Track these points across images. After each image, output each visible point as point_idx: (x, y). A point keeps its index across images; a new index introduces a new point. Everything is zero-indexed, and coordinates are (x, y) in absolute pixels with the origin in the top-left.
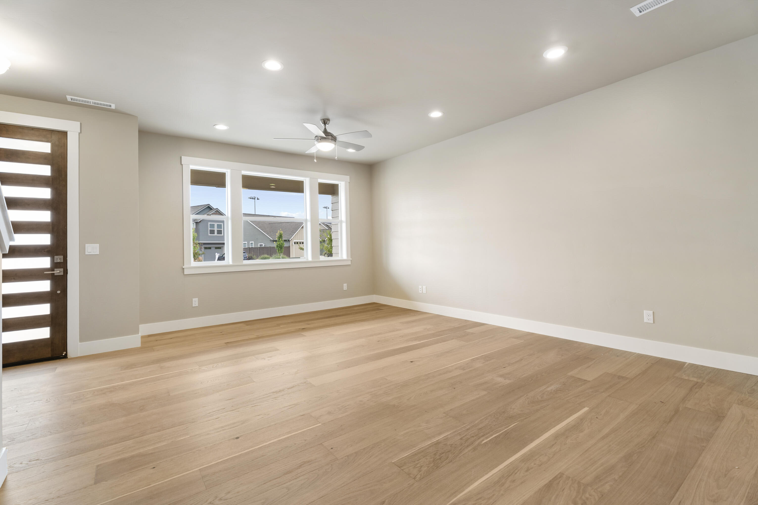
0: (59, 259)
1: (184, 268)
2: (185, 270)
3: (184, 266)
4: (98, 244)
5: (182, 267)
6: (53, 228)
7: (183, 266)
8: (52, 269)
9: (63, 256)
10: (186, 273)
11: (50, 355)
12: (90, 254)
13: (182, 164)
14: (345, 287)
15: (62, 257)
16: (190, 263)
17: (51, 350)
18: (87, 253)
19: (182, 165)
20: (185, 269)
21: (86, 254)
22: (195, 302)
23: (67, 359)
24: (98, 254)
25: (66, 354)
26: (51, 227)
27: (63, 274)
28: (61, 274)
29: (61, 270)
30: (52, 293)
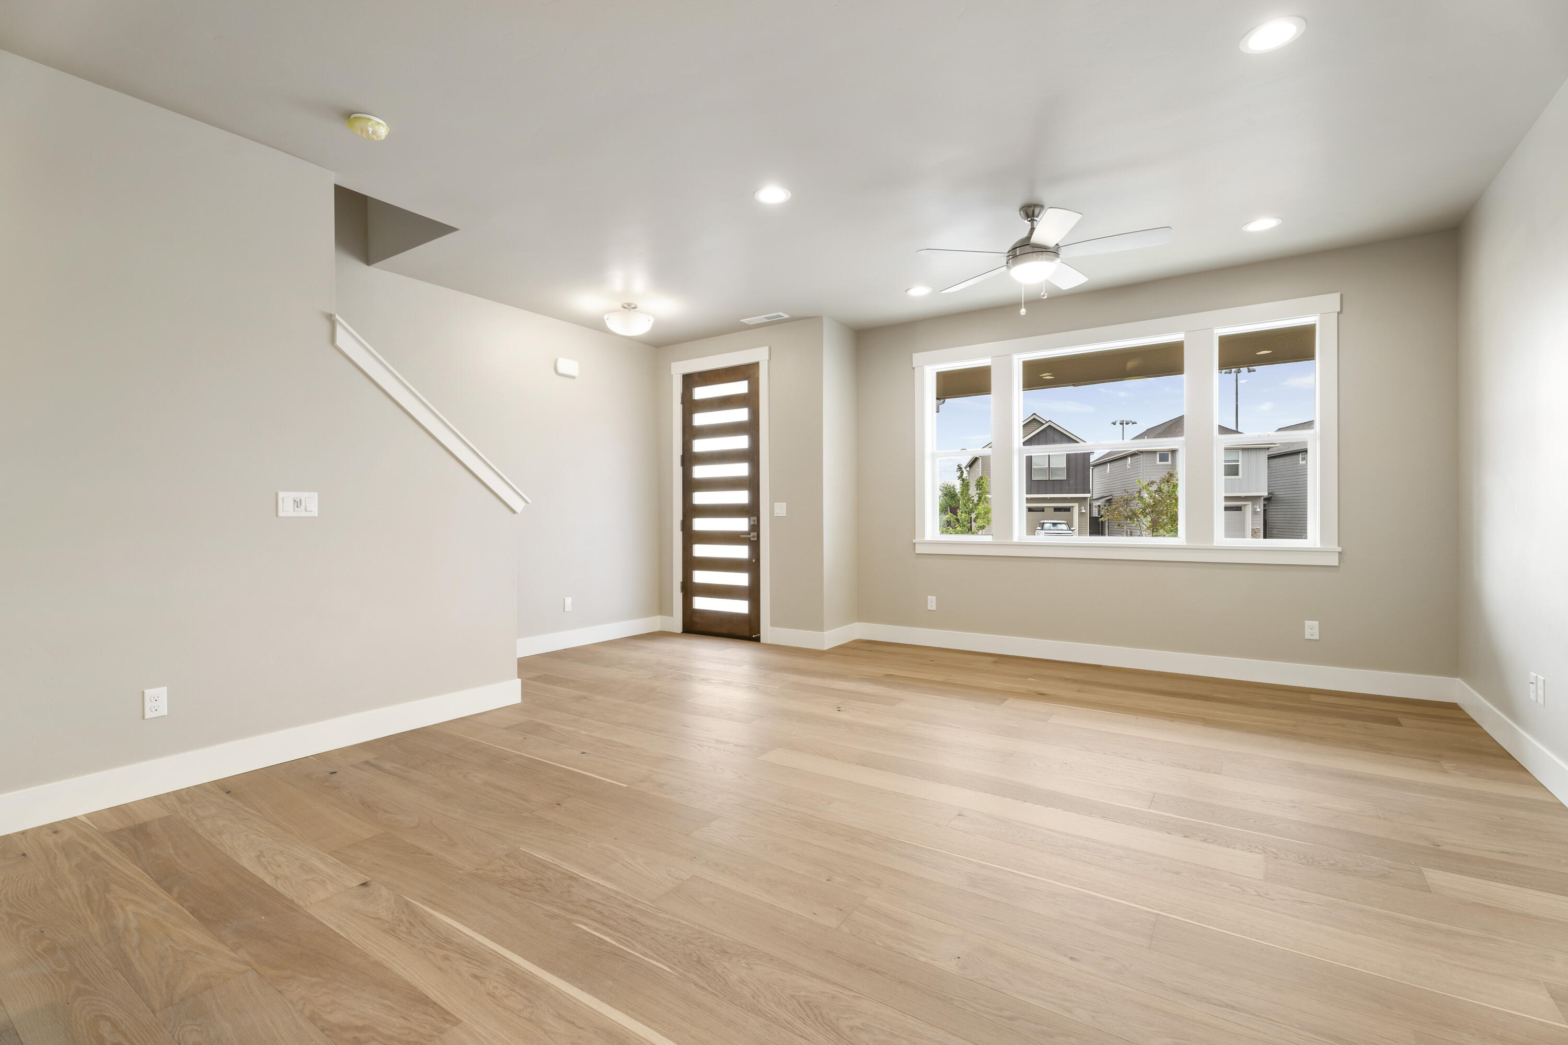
1: (915, 543)
2: (917, 546)
4: (786, 503)
6: (750, 484)
7: (914, 540)
8: (749, 533)
9: (756, 517)
10: (917, 551)
11: (747, 634)
12: (779, 515)
13: (914, 366)
14: (1312, 629)
15: (756, 519)
17: (748, 629)
18: (775, 515)
19: (914, 369)
22: (932, 603)
23: (759, 643)
24: (786, 516)
25: (759, 637)
26: (747, 482)
27: (756, 541)
28: (756, 539)
29: (755, 534)
30: (749, 561)
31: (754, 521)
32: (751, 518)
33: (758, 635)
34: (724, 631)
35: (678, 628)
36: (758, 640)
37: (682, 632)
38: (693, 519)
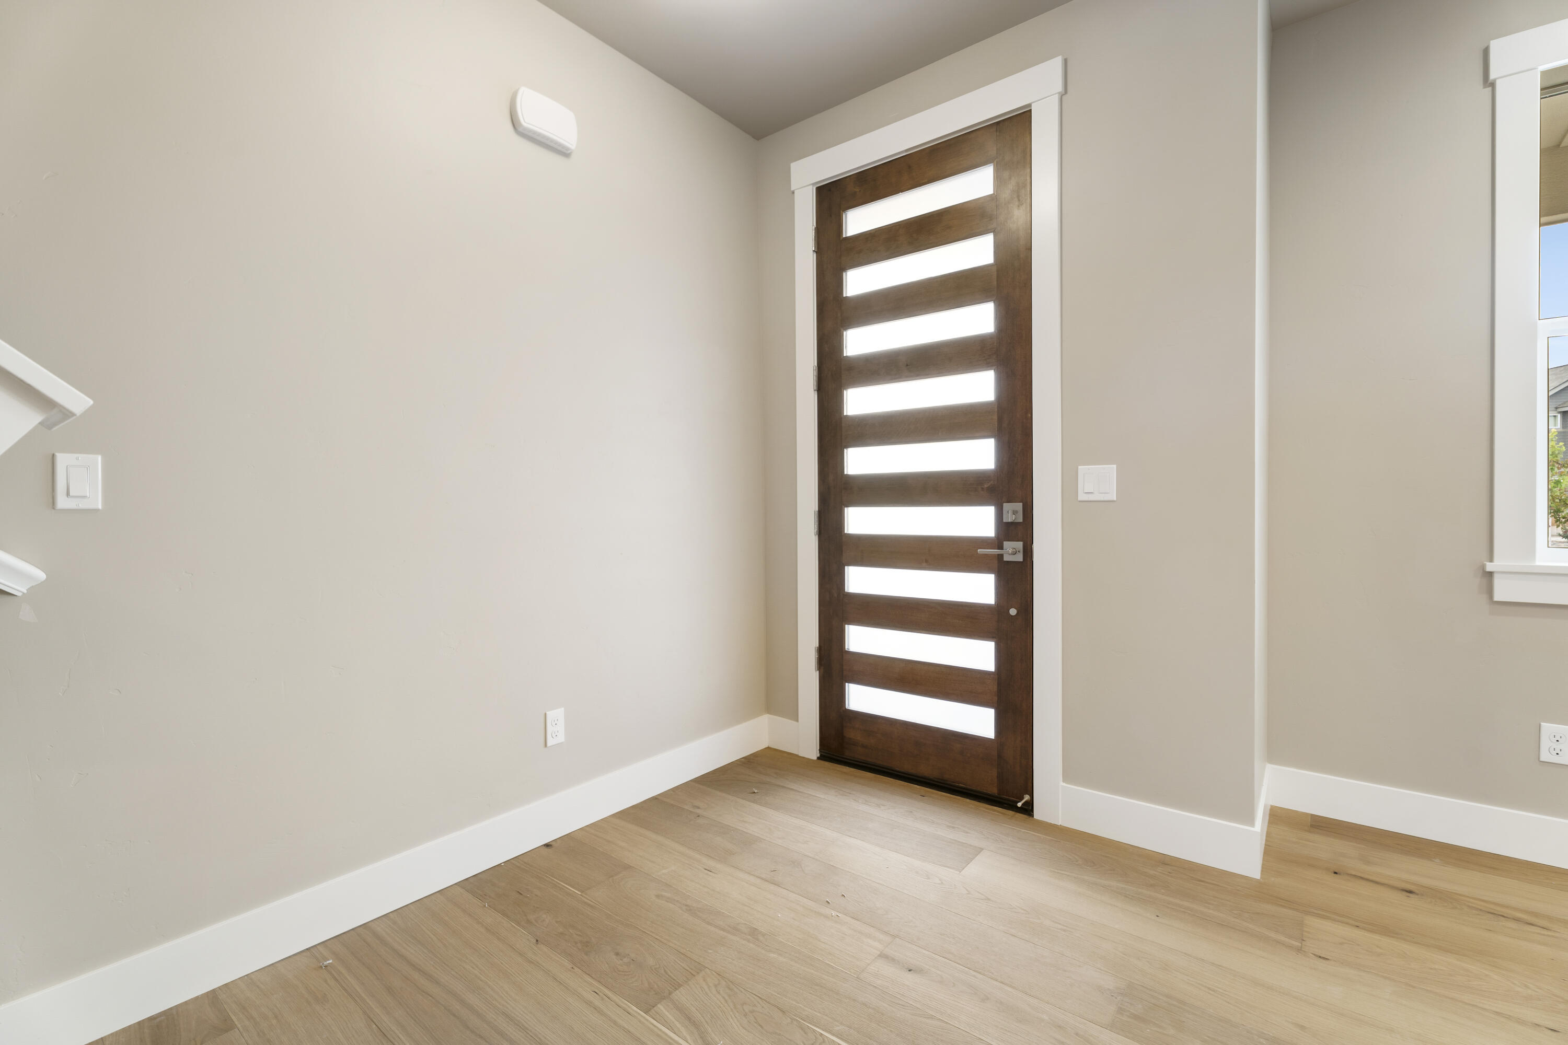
0: (1013, 512)
1: (1491, 574)
2: (1498, 582)
3: (1491, 560)
4: (1115, 466)
5: (1483, 566)
6: (1000, 420)
7: (1488, 564)
8: (997, 543)
9: (1021, 504)
10: (1503, 591)
11: (993, 790)
12: (1091, 498)
13: (1492, 76)
15: (1019, 506)
16: (1531, 551)
17: (997, 777)
18: (1082, 497)
19: (1493, 85)
20: (1496, 576)
21: (1080, 499)
23: (1031, 818)
24: (1115, 499)
25: (1032, 804)
26: (995, 417)
27: (1021, 560)
28: (1019, 558)
29: (1019, 545)
30: (998, 611)
31: (1015, 512)
32: (1006, 506)
33: (1027, 798)
34: (925, 770)
35: (810, 748)
36: (1028, 810)
37: (818, 758)
38: (846, 509)
